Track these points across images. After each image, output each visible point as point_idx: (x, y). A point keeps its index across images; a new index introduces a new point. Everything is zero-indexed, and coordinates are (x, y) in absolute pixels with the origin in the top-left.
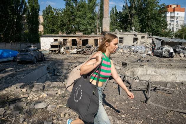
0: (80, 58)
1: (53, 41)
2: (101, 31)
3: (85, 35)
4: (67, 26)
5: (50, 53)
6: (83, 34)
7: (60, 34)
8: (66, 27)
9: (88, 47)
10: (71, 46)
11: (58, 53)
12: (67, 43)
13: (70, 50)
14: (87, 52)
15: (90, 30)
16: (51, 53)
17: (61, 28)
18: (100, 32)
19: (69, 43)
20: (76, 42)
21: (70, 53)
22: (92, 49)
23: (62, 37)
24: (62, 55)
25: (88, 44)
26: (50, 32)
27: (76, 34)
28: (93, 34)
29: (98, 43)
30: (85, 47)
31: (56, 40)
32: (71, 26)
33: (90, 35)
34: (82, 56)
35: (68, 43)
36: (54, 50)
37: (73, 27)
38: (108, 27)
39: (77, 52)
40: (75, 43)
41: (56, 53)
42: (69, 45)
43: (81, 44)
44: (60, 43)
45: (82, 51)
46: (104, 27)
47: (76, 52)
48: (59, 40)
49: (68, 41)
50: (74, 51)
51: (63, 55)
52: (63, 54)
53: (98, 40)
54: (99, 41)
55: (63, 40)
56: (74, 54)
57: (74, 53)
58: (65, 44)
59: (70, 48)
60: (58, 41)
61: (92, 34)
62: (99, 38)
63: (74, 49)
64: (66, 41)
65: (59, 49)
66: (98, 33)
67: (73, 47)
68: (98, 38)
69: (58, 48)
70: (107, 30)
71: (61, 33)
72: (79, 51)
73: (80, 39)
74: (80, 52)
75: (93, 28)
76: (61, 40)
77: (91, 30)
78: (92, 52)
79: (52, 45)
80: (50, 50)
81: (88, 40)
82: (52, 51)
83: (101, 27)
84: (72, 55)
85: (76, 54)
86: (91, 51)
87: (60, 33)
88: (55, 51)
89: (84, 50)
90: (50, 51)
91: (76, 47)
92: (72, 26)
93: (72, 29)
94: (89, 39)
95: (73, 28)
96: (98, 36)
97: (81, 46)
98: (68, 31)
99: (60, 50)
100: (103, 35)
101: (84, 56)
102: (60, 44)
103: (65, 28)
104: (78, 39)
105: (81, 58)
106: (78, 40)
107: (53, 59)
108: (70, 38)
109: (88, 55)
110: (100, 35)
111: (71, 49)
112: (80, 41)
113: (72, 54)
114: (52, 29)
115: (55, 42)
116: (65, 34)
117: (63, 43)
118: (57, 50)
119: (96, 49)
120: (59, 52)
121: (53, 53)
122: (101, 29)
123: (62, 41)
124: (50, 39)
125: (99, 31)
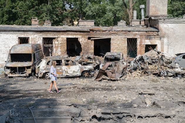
0: (94, 89)
1: (17, 41)
2: (143, 17)
3: (101, 28)
4: (51, 4)
5: (6, 75)
6: (96, 24)
7: (35, 23)
8: (49, 6)
9: (111, 60)
10: (66, 56)
11: (30, 75)
12: (54, 50)
13: (64, 68)
14: (109, 73)
15: (111, 14)
16: (11, 75)
17: (36, 9)
18: (141, 19)
19: (59, 50)
20: (79, 45)
21: (65, 74)
22: (121, 65)
23: (41, 32)
24: (42, 81)
25: (109, 51)
26: (5, 19)
27: (73, 25)
28: (122, 24)
29: (136, 48)
30: (102, 59)
31: (24, 41)
32: (61, 5)
33: (115, 28)
34: (98, 83)
35: (57, 47)
36: (20, 68)
37: (67, 6)
38: (163, 5)
39: (83, 72)
40: (76, 48)
41: (24, 75)
42: (60, 53)
43: (92, 51)
44: (36, 48)
45: (95, 68)
46: (151, 4)
47: (79, 74)
48: (33, 39)
49: (56, 42)
50: (75, 69)
51: (45, 81)
52: (44, 77)
53: (136, 39)
54: (141, 42)
55: (44, 39)
56: (74, 77)
57: (75, 74)
58: (47, 51)
59: (63, 62)
60: (30, 42)
61: (119, 23)
62: (141, 36)
63: (74, 63)
64: (52, 43)
65: (34, 64)
66: (135, 23)
67: (72, 58)
68: (135, 35)
69: (30, 60)
70: (159, 13)
71: (37, 23)
72: (86, 69)
73: (89, 38)
74: (89, 71)
75: (119, 8)
76: (37, 39)
77: (115, 14)
78: (123, 73)
79: (12, 52)
80: (8, 68)
81: (109, 40)
82: (14, 70)
83: (142, 6)
84: (70, 81)
85: (79, 77)
86: (121, 69)
87: (33, 22)
88: (22, 70)
89: (101, 67)
90: (9, 71)
91: (78, 58)
92: (64, 5)
93: (65, 13)
94: (112, 37)
95: (65, 10)
96: (137, 29)
97: (92, 56)
98: (55, 16)
99: (37, 67)
100: (151, 26)
101: (103, 83)
102: (36, 50)
103: (45, 9)
104: (83, 36)
105: (97, 89)
106: (82, 40)
107: (18, 92)
108: (62, 36)
109: (114, 80)
110: (141, 28)
111: (67, 65)
112: (87, 43)
113: (68, 77)
114: (9, 12)
115: (22, 45)
116: (48, 26)
117: (42, 49)
118: (28, 67)
119: (132, 64)
120: (34, 71)
121: (17, 75)
122: (142, 11)
123: (40, 42)
124: (7, 39)
125: (139, 17)
